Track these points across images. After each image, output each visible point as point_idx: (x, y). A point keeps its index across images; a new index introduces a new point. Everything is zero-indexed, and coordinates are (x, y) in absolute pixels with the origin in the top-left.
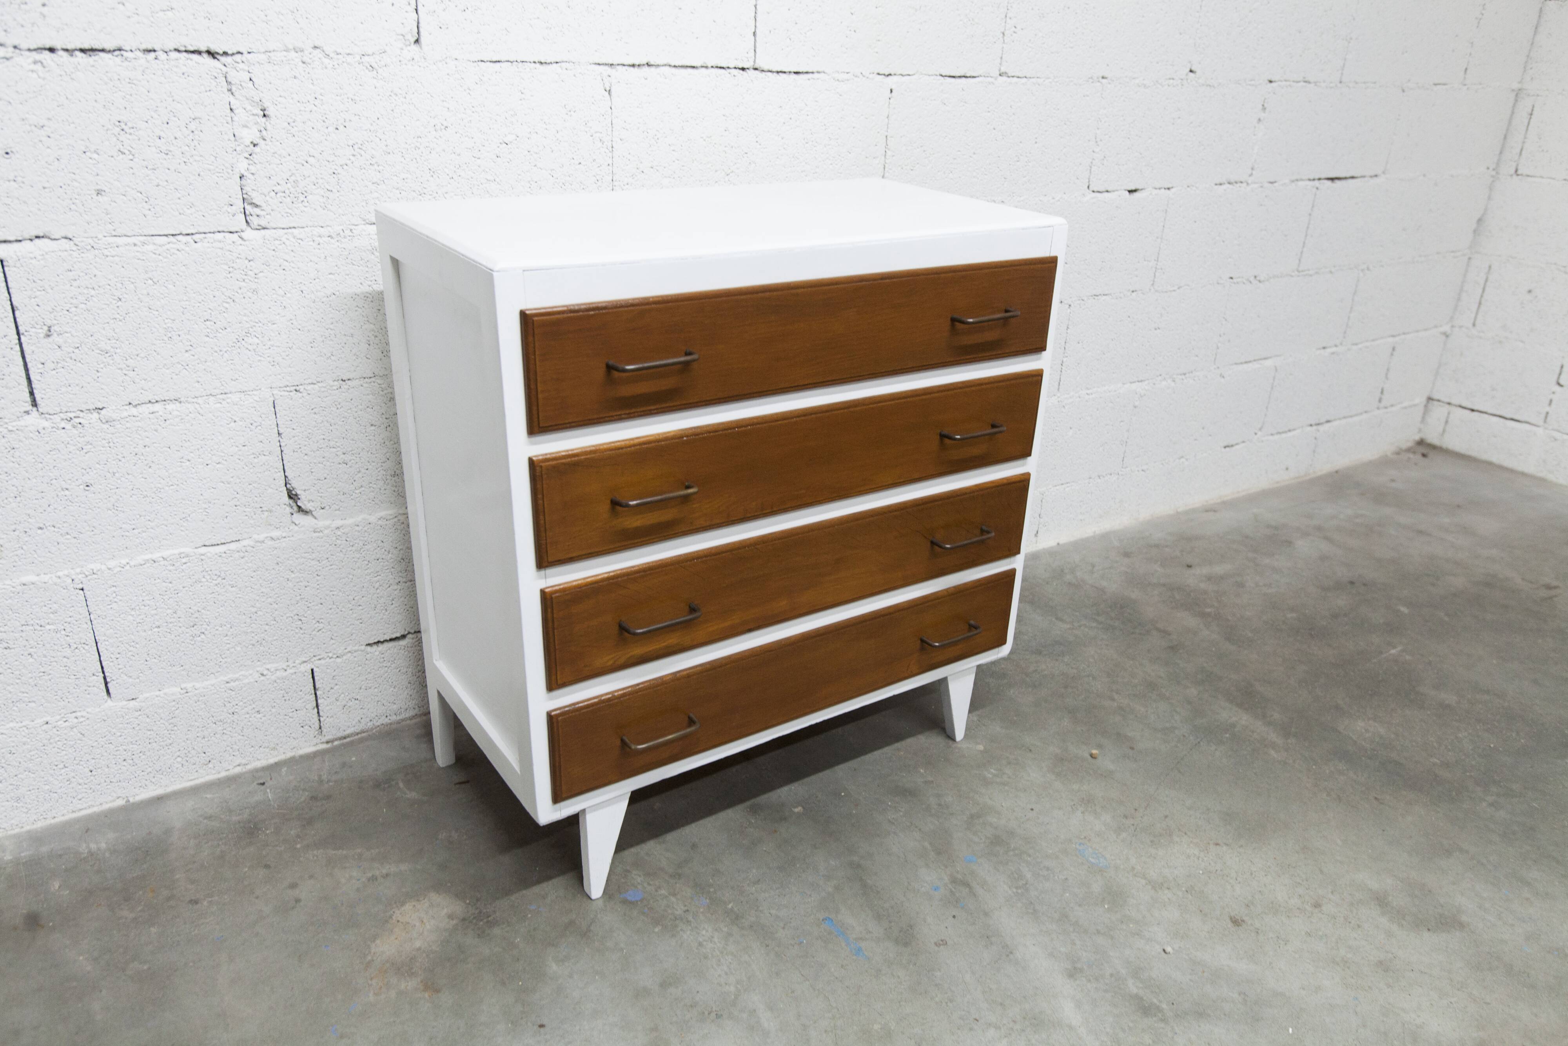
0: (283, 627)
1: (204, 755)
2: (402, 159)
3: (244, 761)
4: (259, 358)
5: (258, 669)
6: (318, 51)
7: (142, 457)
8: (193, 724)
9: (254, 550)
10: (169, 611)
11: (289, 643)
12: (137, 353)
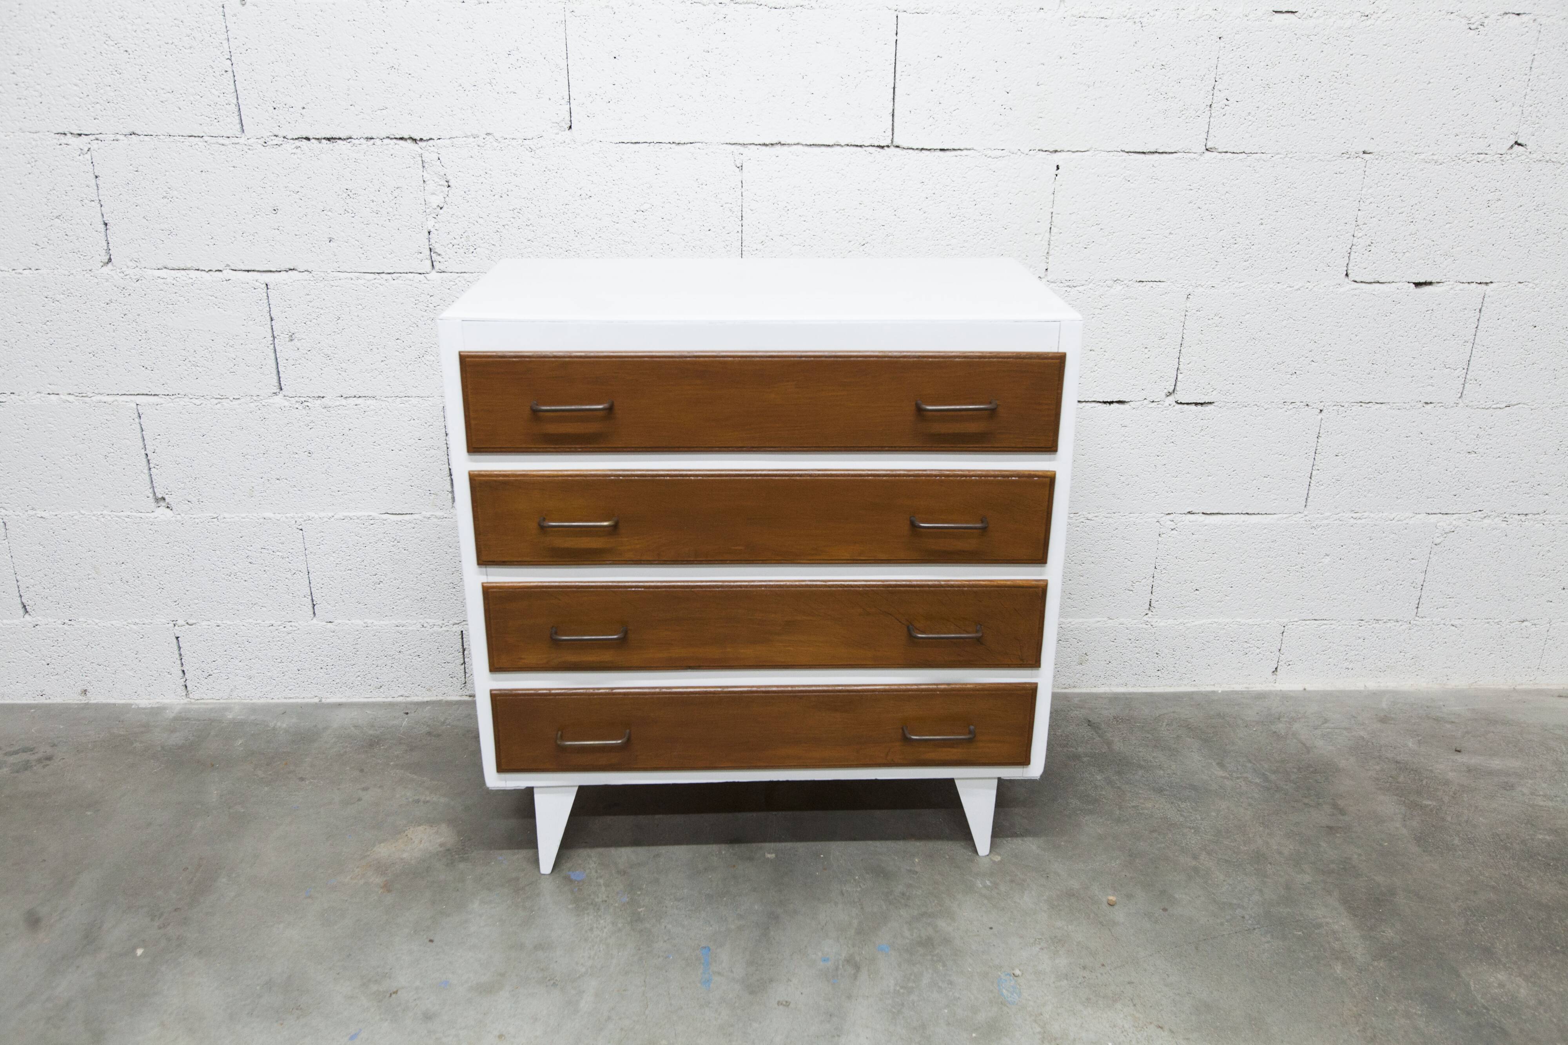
0: (441, 591)
1: (377, 680)
2: (553, 222)
3: (406, 694)
4: (434, 372)
5: (420, 621)
6: (490, 136)
7: (347, 438)
8: (370, 652)
9: (422, 523)
10: (359, 559)
11: (444, 605)
12: (348, 359)
